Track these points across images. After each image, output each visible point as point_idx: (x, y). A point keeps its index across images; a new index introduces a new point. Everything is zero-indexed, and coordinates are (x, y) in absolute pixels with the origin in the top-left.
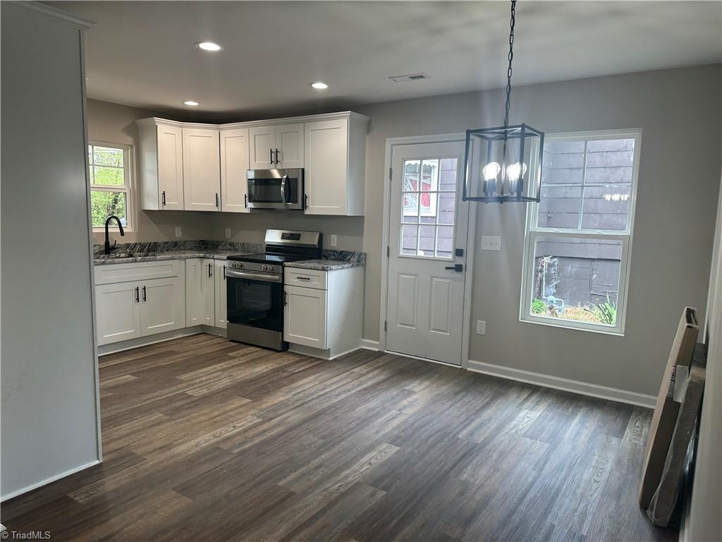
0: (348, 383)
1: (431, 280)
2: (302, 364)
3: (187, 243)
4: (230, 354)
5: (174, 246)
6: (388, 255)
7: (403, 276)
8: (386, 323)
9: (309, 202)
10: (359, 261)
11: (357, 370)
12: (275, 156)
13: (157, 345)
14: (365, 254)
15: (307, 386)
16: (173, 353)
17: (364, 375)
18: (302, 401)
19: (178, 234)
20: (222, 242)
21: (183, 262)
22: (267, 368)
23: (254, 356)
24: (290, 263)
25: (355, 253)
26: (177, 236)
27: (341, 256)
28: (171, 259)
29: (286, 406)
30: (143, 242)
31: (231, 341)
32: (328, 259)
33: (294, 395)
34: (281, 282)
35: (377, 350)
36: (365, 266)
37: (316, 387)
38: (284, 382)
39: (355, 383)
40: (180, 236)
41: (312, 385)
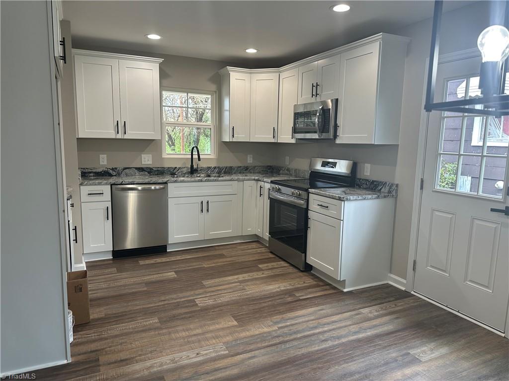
0: (346, 326)
1: (472, 223)
2: (314, 290)
3: (256, 168)
4: (260, 266)
5: (246, 170)
6: (422, 188)
7: (437, 213)
8: (415, 262)
9: (340, 132)
10: (390, 192)
11: (365, 311)
12: (316, 89)
13: (217, 248)
14: (397, 186)
15: (301, 320)
16: (222, 256)
17: (370, 319)
18: (281, 339)
19: (250, 160)
20: (283, 167)
21: (242, 182)
22: (279, 288)
23: (277, 272)
24: (313, 190)
25: (386, 183)
26: (249, 162)
27: (372, 186)
28: (231, 180)
29: (262, 341)
30: (221, 166)
31: (271, 252)
32: (360, 187)
33: (279, 328)
34: (305, 207)
35: (403, 289)
36: (396, 198)
37: (308, 323)
38: (282, 308)
39: (354, 328)
40: (251, 162)
41: (307, 319)
